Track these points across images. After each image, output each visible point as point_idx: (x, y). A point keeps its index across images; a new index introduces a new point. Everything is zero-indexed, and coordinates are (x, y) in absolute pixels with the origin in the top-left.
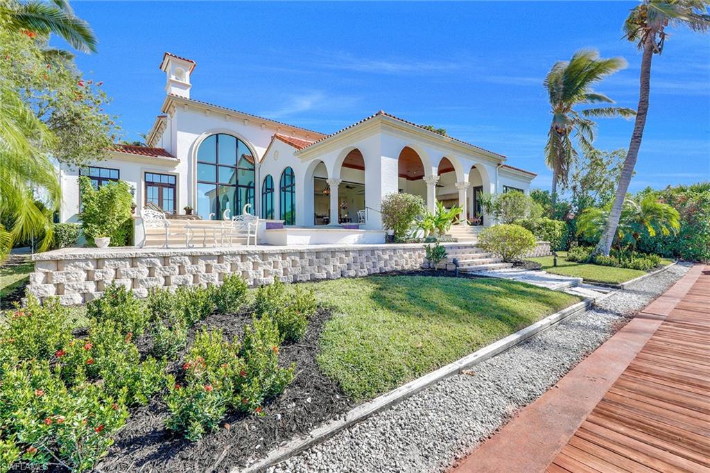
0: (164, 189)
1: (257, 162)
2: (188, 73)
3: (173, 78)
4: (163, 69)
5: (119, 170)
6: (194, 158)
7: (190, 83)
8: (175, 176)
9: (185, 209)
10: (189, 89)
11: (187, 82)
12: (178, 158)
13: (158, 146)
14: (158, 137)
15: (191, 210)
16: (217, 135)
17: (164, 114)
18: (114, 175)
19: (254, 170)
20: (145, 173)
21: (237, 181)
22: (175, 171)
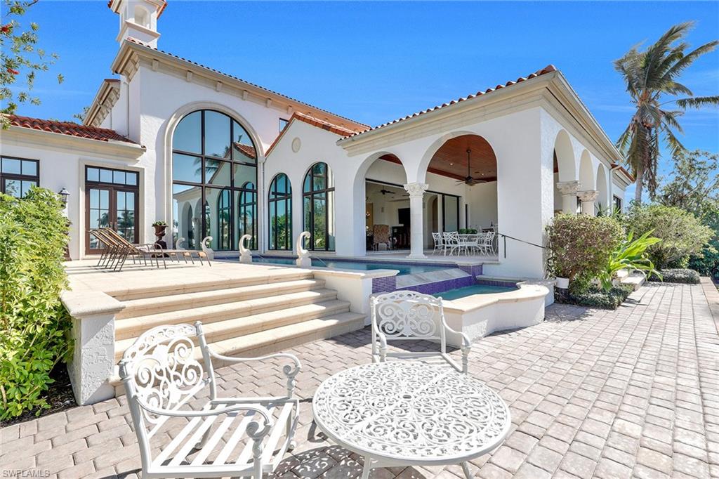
0: (118, 193)
1: (261, 155)
2: (155, 15)
3: (132, 21)
4: (114, 8)
5: (38, 162)
6: (168, 145)
7: (158, 31)
8: (138, 173)
9: (154, 225)
10: (156, 40)
11: (154, 29)
12: (143, 143)
13: (104, 125)
14: (103, 114)
15: (163, 228)
16: (203, 111)
17: (116, 77)
18: (29, 169)
19: (256, 165)
20: (87, 167)
21: (232, 182)
22: (137, 165)
